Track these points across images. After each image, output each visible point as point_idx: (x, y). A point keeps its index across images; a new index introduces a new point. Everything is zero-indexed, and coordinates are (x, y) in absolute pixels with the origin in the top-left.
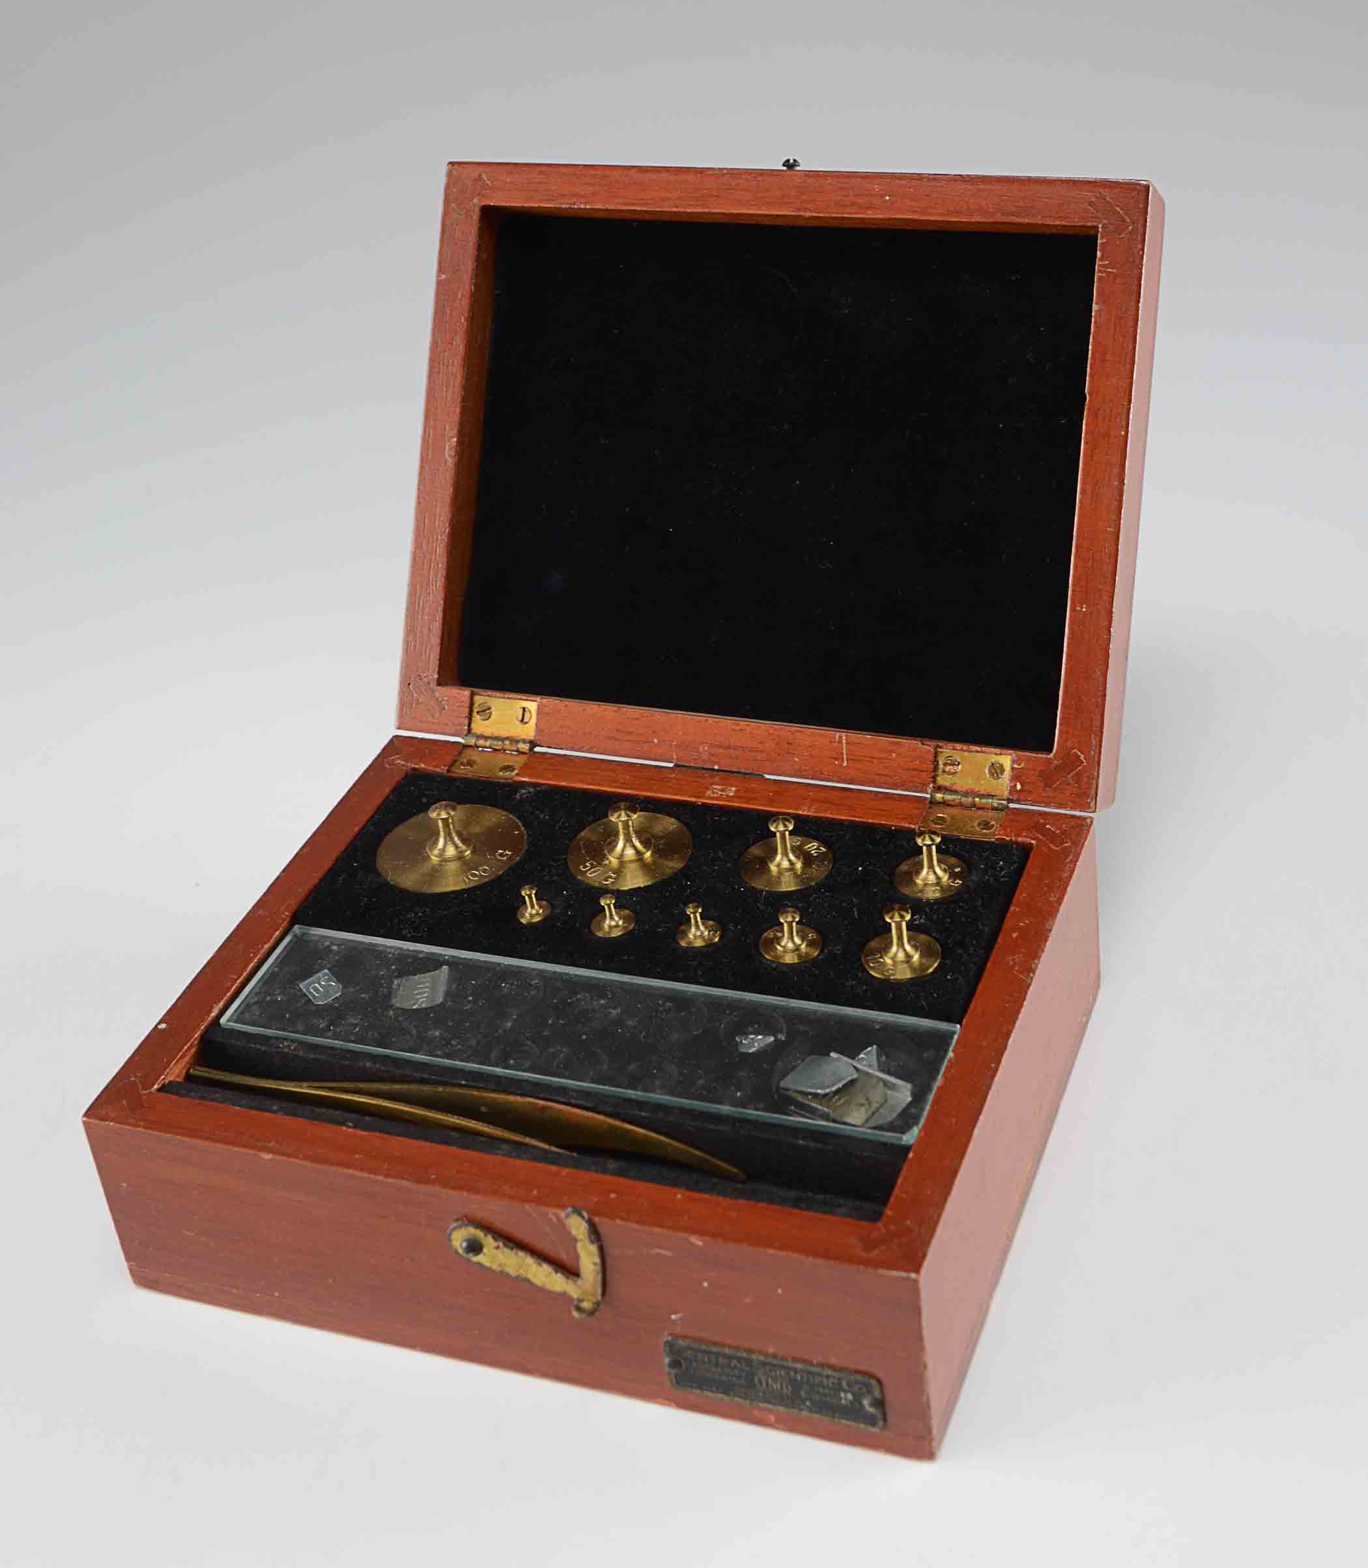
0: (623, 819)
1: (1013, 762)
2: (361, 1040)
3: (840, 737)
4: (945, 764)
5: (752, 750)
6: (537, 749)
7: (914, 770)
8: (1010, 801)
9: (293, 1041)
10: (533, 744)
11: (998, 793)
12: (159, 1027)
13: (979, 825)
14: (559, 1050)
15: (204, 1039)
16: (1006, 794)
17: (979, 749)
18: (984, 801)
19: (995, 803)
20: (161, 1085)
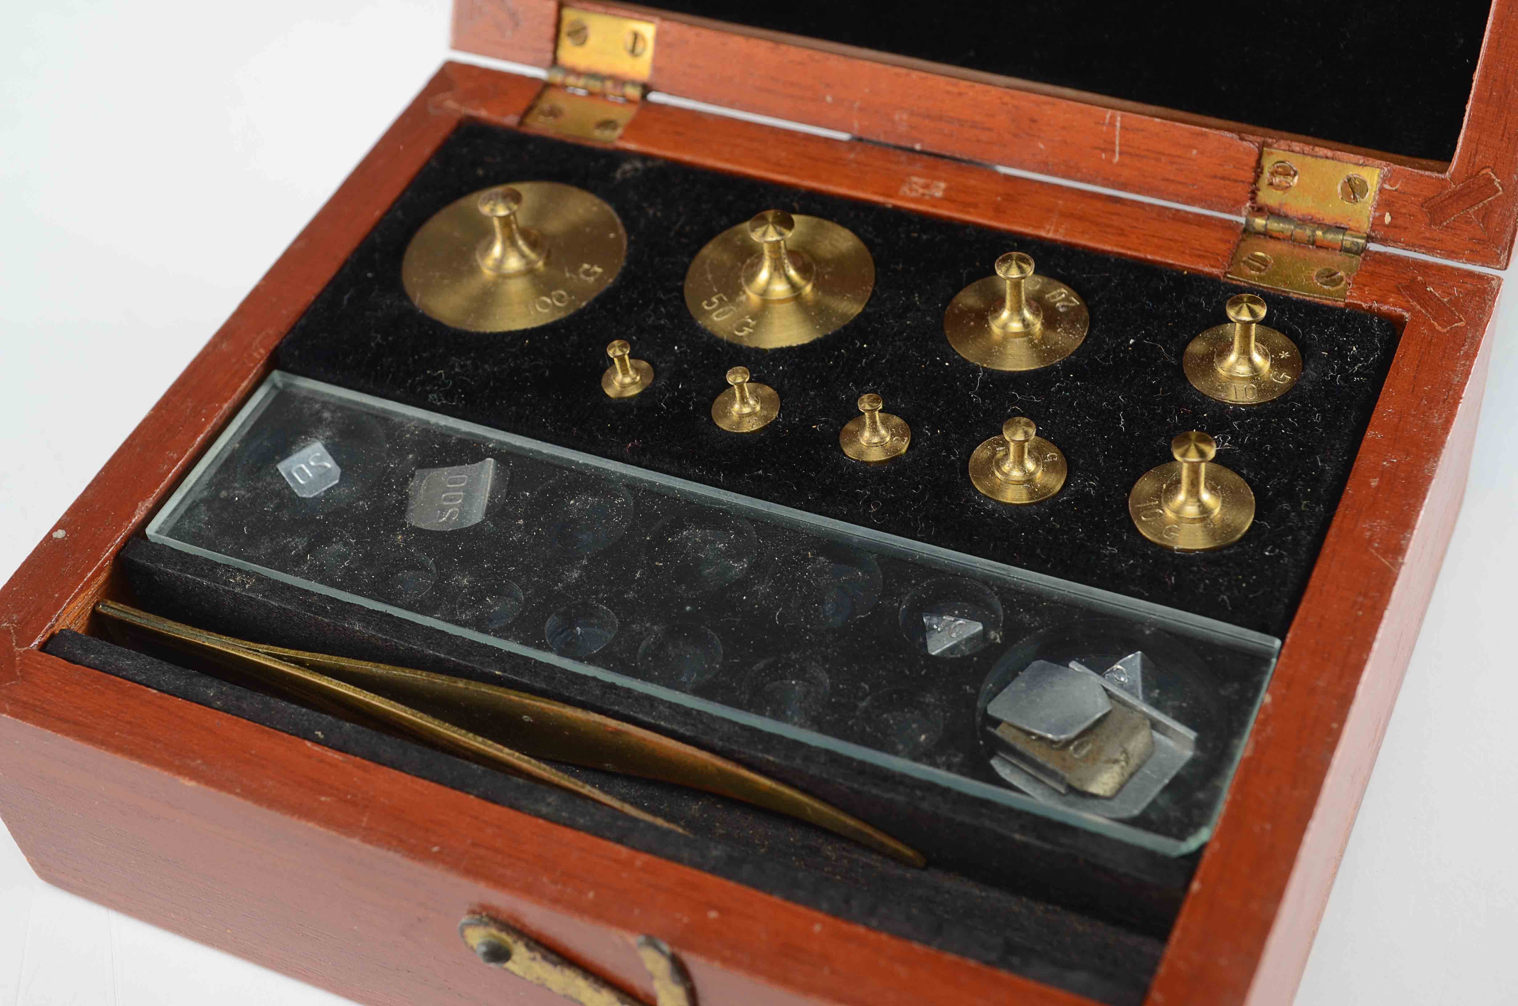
0: (769, 239)
1: (1385, 179)
2: (350, 583)
3: (1113, 117)
4: (1273, 174)
5: (974, 125)
6: (655, 97)
7: (1223, 178)
8: (1369, 238)
9: (249, 574)
10: (647, 89)
11: (1352, 224)
12: (55, 535)
13: (1318, 276)
14: (647, 629)
15: (120, 560)
16: (1366, 227)
17: (1329, 153)
18: (1330, 236)
19: (1348, 240)
20: (48, 635)
